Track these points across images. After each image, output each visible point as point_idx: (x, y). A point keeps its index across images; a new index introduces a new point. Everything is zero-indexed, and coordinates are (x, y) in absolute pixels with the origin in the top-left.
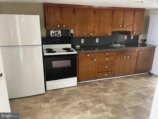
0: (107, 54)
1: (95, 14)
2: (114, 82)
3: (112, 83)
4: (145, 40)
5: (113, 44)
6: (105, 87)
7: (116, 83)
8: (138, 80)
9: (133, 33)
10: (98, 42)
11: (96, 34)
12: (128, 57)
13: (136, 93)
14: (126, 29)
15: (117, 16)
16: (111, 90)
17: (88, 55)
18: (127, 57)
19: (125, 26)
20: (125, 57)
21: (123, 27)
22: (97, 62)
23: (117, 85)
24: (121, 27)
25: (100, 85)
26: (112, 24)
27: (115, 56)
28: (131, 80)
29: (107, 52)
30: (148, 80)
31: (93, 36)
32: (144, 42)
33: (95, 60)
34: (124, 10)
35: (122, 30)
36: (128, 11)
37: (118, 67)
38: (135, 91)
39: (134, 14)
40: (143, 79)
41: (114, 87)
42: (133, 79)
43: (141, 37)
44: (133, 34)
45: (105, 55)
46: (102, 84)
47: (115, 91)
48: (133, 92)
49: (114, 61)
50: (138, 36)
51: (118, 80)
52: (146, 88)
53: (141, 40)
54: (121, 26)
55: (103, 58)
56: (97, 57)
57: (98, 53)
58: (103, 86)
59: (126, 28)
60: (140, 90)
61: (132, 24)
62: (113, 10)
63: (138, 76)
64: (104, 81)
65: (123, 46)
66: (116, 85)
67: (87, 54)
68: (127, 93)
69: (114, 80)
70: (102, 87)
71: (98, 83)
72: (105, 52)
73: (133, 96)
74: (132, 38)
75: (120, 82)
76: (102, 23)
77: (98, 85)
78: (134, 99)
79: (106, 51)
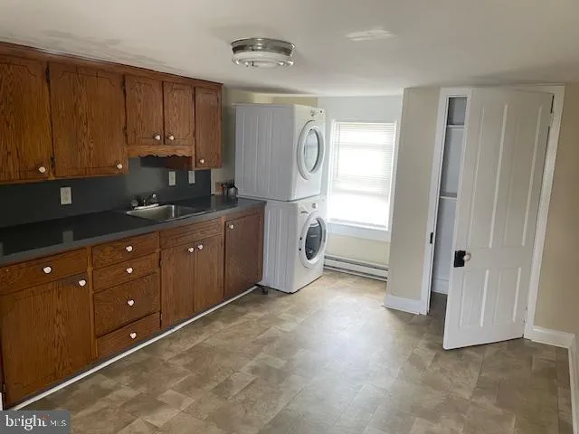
0: (130, 249)
1: (48, 81)
2: (167, 357)
3: (163, 361)
4: (232, 185)
5: (135, 204)
6: (143, 389)
7: (175, 355)
8: (241, 320)
9: (197, 162)
10: (70, 202)
11: (64, 171)
12: (201, 247)
13: (254, 370)
14: (175, 150)
15: (139, 101)
16: (169, 392)
17: (47, 270)
18: (196, 248)
19: (172, 138)
20: (192, 250)
21: (165, 139)
22: (91, 292)
23: (181, 361)
24: (159, 143)
25: (117, 387)
26: (125, 128)
27: (157, 251)
28: (220, 325)
29: (127, 241)
30: (266, 313)
31: (52, 178)
32: (226, 192)
33: (82, 283)
34: (163, 82)
35: (163, 151)
36: (175, 86)
37: (171, 291)
38: (249, 364)
39: (194, 96)
40: (254, 314)
41: (177, 376)
42: (223, 321)
43: (216, 176)
44: (198, 164)
45: (120, 257)
46: (124, 379)
47: (186, 388)
48: (245, 369)
49: (157, 270)
50: (208, 172)
51: (179, 339)
52: (271, 340)
53: (217, 184)
54: (158, 138)
55: (115, 269)
56: (90, 269)
57: (89, 251)
58: (133, 386)
59: (176, 147)
60: (262, 354)
61: (191, 134)
62: (124, 76)
63: (233, 306)
64: (126, 363)
65: (169, 210)
66: (179, 365)
67: (42, 261)
68: (227, 380)
69: (166, 345)
70: (131, 393)
71: (107, 382)
72: (119, 241)
73: (252, 383)
74: (192, 180)
75: (190, 346)
76: (86, 124)
77: (109, 391)
78: (260, 394)
79: (122, 237)
